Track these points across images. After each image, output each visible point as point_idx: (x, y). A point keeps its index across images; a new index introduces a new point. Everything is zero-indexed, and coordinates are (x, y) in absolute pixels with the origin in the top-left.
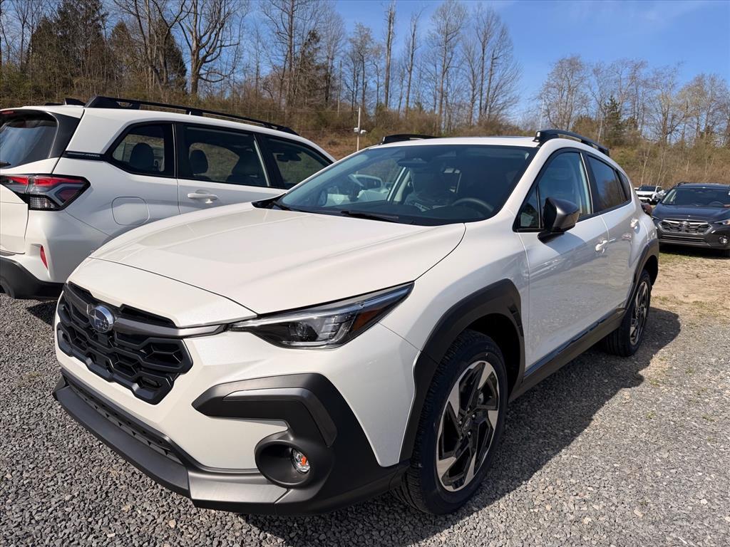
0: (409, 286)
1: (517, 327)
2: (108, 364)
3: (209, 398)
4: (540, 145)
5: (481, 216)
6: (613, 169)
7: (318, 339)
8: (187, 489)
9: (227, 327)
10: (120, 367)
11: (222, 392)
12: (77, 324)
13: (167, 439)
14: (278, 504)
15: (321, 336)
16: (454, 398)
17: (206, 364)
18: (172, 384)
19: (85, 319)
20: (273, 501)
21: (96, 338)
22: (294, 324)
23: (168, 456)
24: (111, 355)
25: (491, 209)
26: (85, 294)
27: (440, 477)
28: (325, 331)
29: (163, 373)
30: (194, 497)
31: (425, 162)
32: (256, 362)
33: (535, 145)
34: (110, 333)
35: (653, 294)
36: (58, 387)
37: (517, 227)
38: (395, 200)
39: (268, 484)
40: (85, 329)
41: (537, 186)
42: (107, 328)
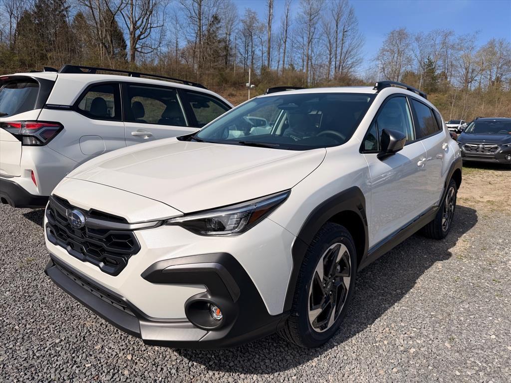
0: (288, 192)
1: (363, 220)
2: (82, 249)
3: (152, 271)
4: (378, 92)
5: (337, 143)
6: (429, 108)
7: (226, 230)
8: (139, 332)
9: (164, 222)
10: (90, 251)
11: (161, 266)
12: (60, 223)
13: (124, 299)
14: (201, 341)
15: (227, 228)
16: (320, 269)
17: (149, 248)
18: (127, 262)
19: (65, 219)
20: (197, 339)
21: (73, 232)
22: (209, 220)
23: (125, 311)
24: (85, 243)
25: (344, 138)
26: (64, 202)
27: (311, 323)
28: (230, 224)
29: (120, 254)
30: (144, 337)
31: (297, 106)
32: (184, 245)
33: (374, 92)
34: (83, 229)
35: (458, 196)
36: (48, 267)
37: (363, 150)
38: (276, 133)
39: (194, 328)
40: (65, 226)
41: (376, 121)
42: (81, 225)
